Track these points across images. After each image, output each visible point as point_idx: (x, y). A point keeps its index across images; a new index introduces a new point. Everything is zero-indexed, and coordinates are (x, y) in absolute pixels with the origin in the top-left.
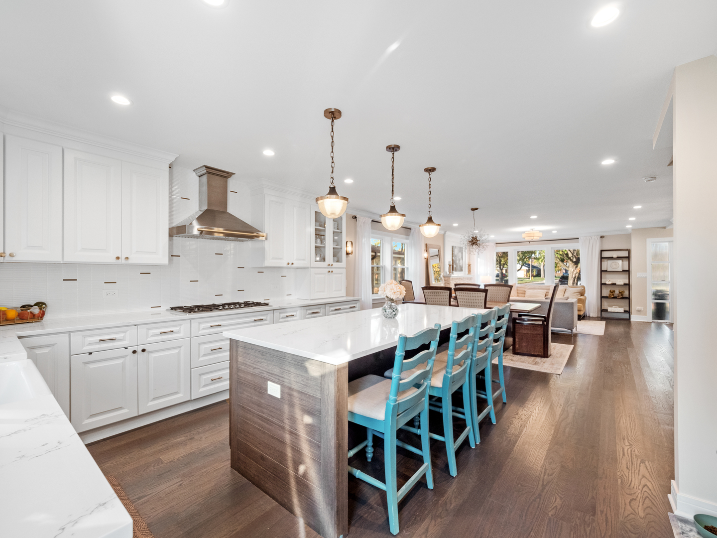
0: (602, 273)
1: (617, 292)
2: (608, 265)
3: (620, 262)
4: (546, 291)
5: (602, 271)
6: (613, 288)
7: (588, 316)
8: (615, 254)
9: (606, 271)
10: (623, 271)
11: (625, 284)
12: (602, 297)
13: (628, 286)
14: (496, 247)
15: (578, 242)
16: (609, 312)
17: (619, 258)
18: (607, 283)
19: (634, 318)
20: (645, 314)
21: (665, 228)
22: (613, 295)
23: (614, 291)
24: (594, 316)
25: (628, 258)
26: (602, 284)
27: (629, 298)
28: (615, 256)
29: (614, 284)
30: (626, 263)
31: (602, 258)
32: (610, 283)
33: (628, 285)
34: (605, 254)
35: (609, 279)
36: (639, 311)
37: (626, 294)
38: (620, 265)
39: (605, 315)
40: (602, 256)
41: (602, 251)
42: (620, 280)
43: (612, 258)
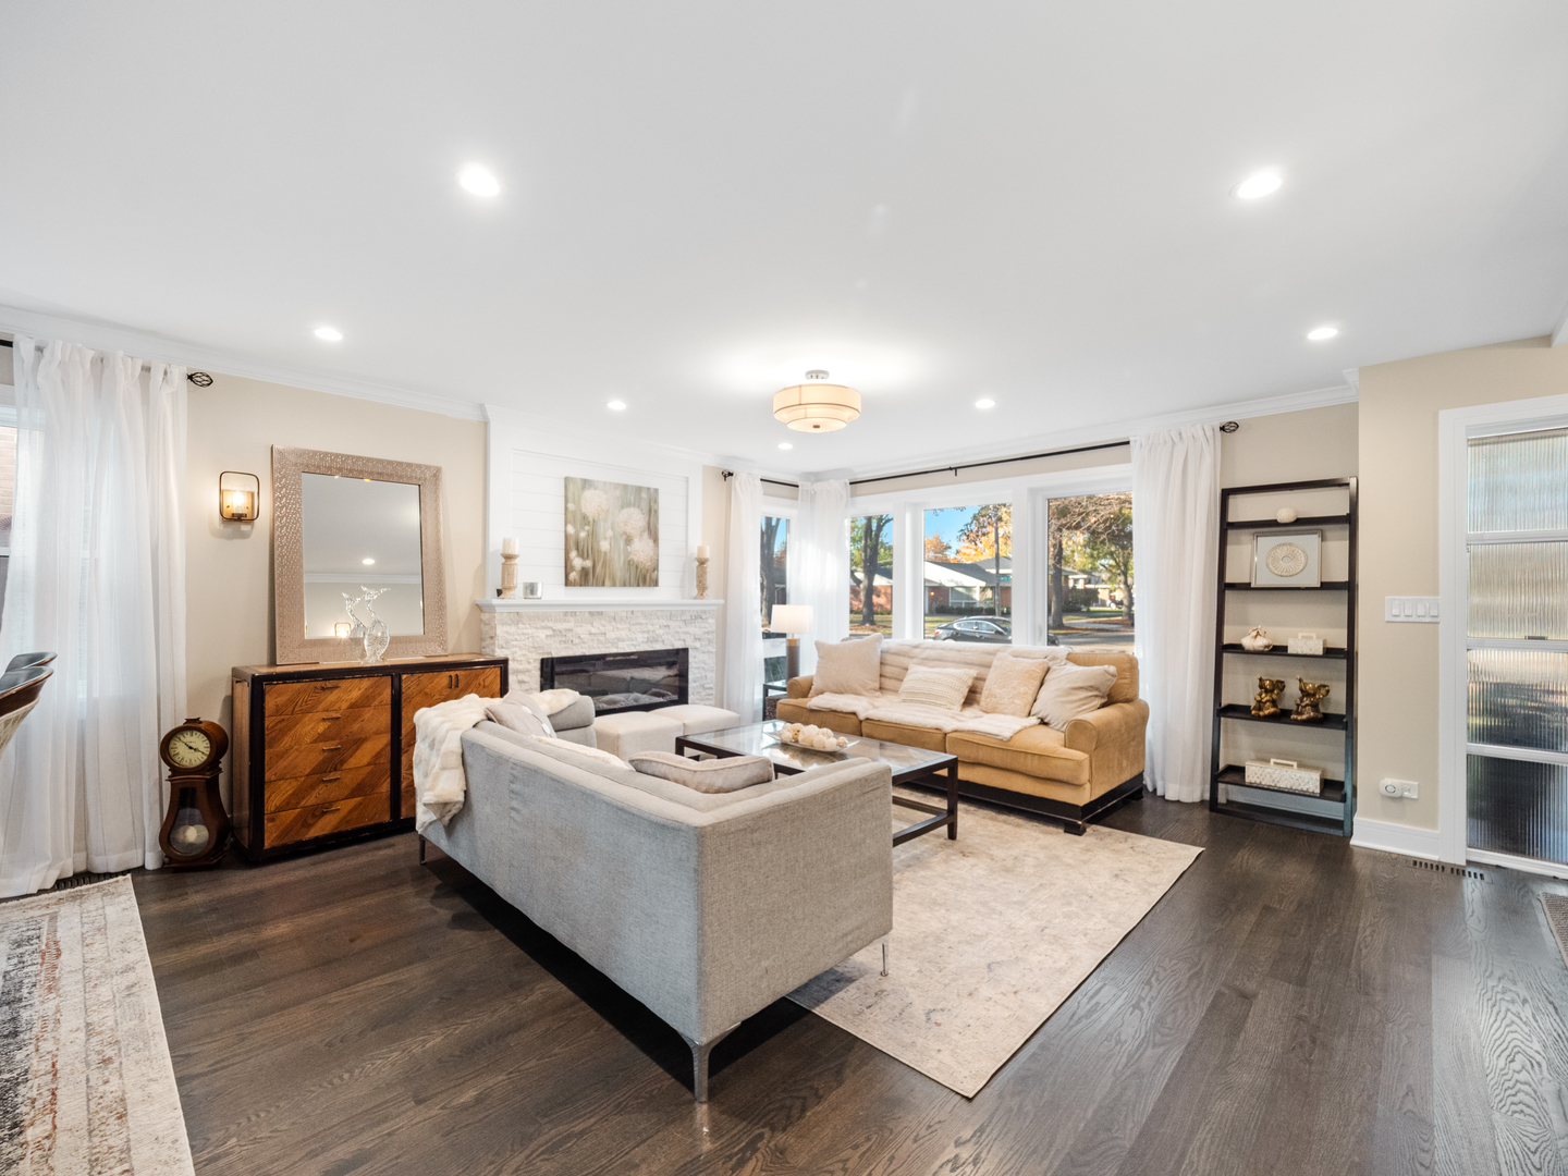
0: (1229, 594)
1: (1293, 689)
2: (1254, 559)
3: (1309, 542)
4: (974, 672)
5: (1224, 587)
6: (1273, 669)
7: (1159, 793)
8: (1283, 508)
9: (1246, 587)
10: (1326, 586)
11: (1330, 652)
12: (1224, 711)
13: (1343, 663)
14: (853, 495)
15: (1128, 460)
16: (1251, 786)
17: (1303, 524)
18: (1248, 642)
19: (1371, 833)
20: (1429, 818)
21: (1546, 340)
22: (1274, 703)
23: (1279, 686)
24: (1185, 799)
25: (1350, 520)
26: (1223, 648)
27: (1345, 722)
28: (1285, 515)
29: (1278, 651)
30: (1338, 546)
31: (1226, 527)
32: (1260, 643)
33: (1346, 656)
34: (1243, 509)
35: (1254, 628)
36: (1393, 799)
37: (1336, 702)
38: (1305, 559)
39: (1229, 793)
40: (1231, 518)
41: (1226, 494)
42: (1309, 632)
43: (1273, 523)
